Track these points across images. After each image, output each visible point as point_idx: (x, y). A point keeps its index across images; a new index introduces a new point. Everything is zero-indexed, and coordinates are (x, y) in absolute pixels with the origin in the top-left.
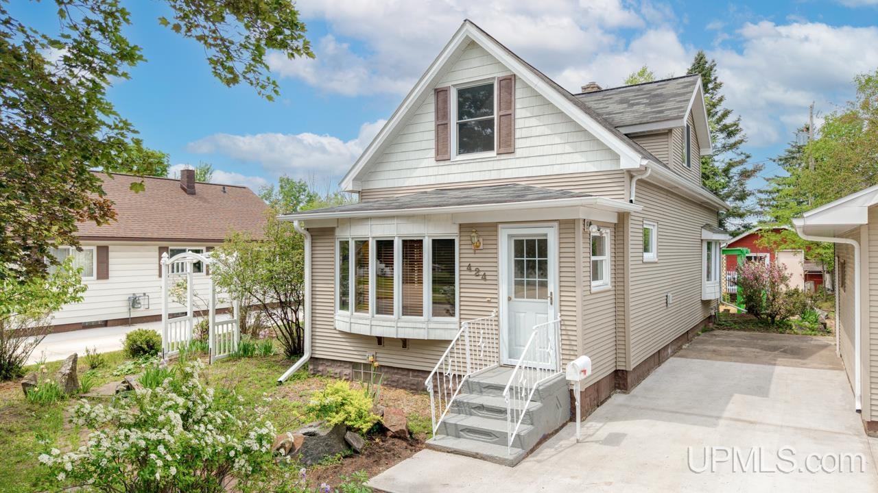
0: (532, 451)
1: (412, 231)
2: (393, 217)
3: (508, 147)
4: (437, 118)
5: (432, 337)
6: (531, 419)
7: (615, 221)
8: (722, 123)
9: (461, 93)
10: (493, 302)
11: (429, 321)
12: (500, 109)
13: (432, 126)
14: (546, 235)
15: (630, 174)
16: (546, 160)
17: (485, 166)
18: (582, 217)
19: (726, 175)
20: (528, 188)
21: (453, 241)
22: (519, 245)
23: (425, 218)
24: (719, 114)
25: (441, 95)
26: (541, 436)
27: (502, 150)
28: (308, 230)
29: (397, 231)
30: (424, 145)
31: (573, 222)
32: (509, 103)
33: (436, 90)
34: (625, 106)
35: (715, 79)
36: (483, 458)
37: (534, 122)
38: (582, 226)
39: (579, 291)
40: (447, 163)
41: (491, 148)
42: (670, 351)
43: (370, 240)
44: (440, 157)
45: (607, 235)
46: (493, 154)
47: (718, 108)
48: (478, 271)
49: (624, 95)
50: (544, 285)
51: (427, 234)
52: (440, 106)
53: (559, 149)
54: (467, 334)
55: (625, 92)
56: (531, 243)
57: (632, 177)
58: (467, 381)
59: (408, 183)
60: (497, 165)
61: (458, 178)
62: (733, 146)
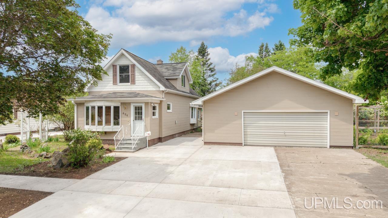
0: (137, 151)
1: (108, 104)
2: (103, 100)
3: (133, 82)
4: (113, 73)
5: (113, 131)
6: (137, 144)
7: (159, 102)
8: (210, 67)
9: (120, 67)
10: (130, 121)
11: (112, 127)
12: (131, 72)
13: (112, 75)
14: (142, 106)
15: (163, 91)
16: (143, 87)
17: (127, 87)
18: (150, 102)
19: (210, 85)
20: (138, 94)
21: (119, 107)
22: (136, 108)
23: (112, 101)
24: (209, 64)
25: (115, 67)
26: (139, 148)
27: (132, 83)
28: (75, 103)
29: (104, 104)
30: (109, 80)
31: (148, 103)
32: (134, 71)
33: (113, 65)
34: (167, 70)
35: (207, 52)
36: (127, 152)
37: (140, 77)
38: (150, 104)
39: (149, 118)
40: (116, 85)
41: (129, 82)
42: (177, 136)
43: (96, 106)
44: (114, 84)
45: (157, 106)
46: (129, 84)
47: (208, 62)
48: (126, 114)
49: (167, 66)
50: (141, 117)
51: (112, 105)
52: (114, 69)
53: (146, 84)
54: (123, 128)
55: (168, 65)
56: (139, 107)
57: (163, 92)
58: (123, 139)
59: (104, 90)
60: (130, 87)
61: (119, 90)
62: (213, 75)
